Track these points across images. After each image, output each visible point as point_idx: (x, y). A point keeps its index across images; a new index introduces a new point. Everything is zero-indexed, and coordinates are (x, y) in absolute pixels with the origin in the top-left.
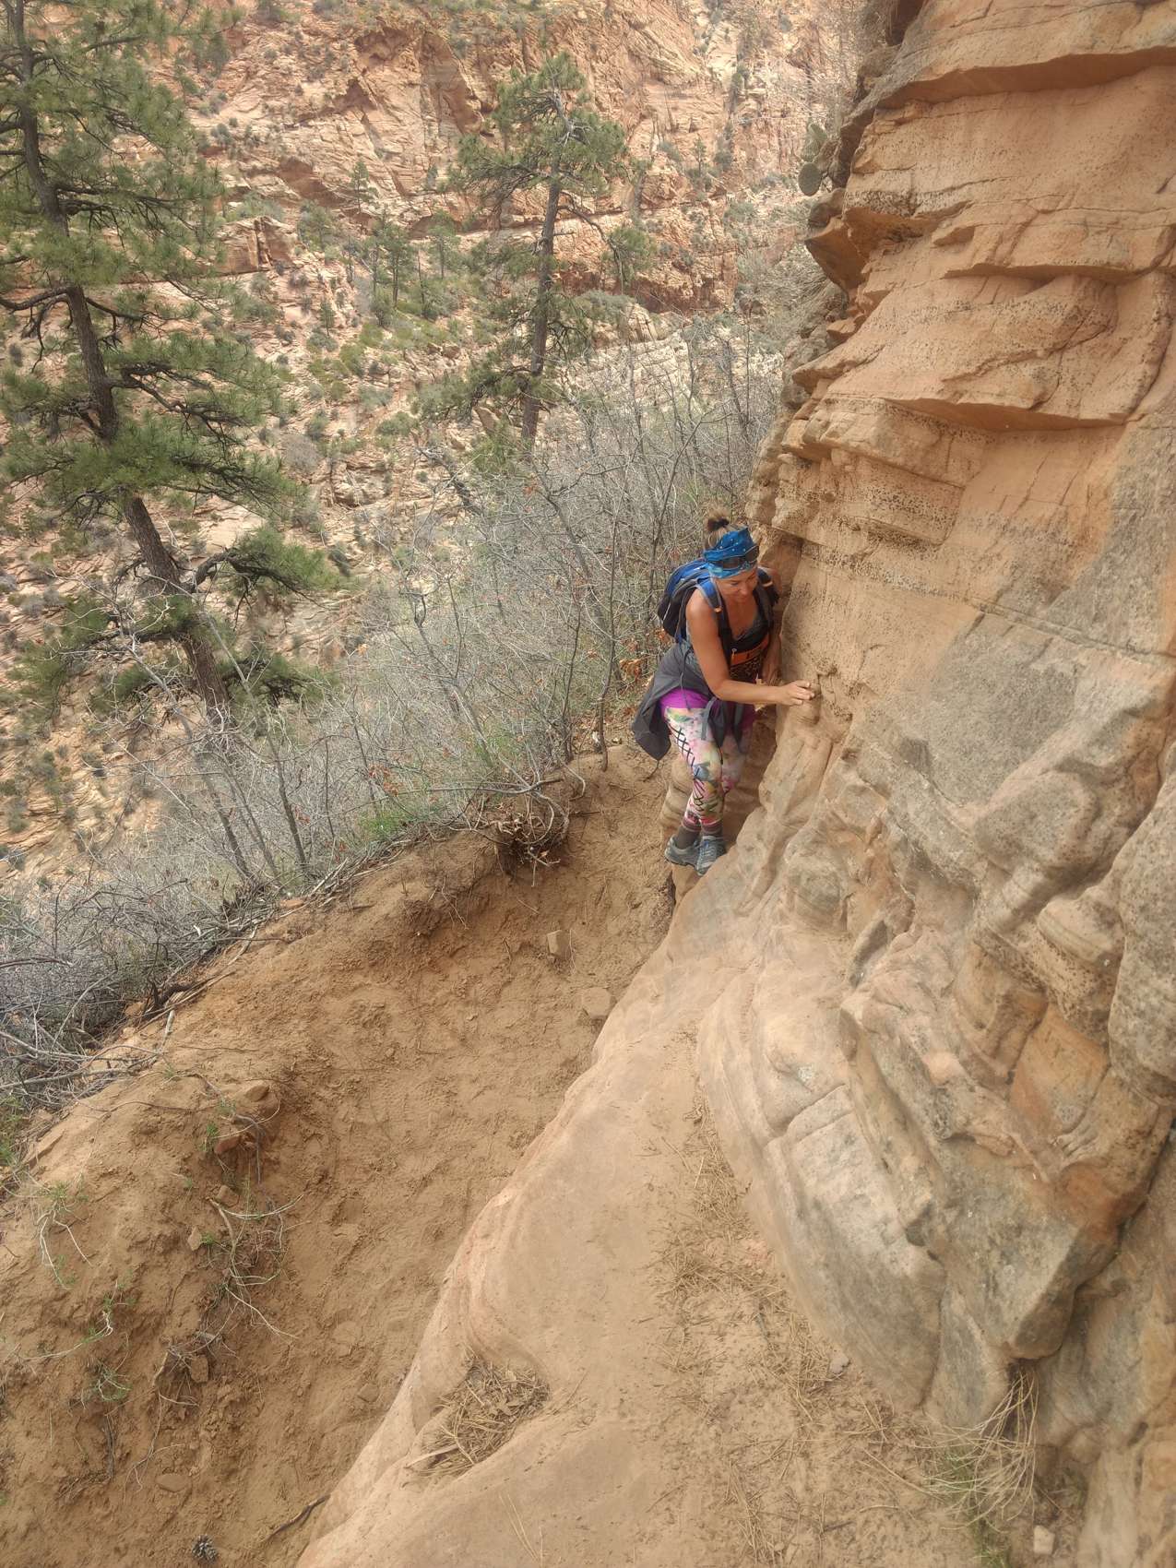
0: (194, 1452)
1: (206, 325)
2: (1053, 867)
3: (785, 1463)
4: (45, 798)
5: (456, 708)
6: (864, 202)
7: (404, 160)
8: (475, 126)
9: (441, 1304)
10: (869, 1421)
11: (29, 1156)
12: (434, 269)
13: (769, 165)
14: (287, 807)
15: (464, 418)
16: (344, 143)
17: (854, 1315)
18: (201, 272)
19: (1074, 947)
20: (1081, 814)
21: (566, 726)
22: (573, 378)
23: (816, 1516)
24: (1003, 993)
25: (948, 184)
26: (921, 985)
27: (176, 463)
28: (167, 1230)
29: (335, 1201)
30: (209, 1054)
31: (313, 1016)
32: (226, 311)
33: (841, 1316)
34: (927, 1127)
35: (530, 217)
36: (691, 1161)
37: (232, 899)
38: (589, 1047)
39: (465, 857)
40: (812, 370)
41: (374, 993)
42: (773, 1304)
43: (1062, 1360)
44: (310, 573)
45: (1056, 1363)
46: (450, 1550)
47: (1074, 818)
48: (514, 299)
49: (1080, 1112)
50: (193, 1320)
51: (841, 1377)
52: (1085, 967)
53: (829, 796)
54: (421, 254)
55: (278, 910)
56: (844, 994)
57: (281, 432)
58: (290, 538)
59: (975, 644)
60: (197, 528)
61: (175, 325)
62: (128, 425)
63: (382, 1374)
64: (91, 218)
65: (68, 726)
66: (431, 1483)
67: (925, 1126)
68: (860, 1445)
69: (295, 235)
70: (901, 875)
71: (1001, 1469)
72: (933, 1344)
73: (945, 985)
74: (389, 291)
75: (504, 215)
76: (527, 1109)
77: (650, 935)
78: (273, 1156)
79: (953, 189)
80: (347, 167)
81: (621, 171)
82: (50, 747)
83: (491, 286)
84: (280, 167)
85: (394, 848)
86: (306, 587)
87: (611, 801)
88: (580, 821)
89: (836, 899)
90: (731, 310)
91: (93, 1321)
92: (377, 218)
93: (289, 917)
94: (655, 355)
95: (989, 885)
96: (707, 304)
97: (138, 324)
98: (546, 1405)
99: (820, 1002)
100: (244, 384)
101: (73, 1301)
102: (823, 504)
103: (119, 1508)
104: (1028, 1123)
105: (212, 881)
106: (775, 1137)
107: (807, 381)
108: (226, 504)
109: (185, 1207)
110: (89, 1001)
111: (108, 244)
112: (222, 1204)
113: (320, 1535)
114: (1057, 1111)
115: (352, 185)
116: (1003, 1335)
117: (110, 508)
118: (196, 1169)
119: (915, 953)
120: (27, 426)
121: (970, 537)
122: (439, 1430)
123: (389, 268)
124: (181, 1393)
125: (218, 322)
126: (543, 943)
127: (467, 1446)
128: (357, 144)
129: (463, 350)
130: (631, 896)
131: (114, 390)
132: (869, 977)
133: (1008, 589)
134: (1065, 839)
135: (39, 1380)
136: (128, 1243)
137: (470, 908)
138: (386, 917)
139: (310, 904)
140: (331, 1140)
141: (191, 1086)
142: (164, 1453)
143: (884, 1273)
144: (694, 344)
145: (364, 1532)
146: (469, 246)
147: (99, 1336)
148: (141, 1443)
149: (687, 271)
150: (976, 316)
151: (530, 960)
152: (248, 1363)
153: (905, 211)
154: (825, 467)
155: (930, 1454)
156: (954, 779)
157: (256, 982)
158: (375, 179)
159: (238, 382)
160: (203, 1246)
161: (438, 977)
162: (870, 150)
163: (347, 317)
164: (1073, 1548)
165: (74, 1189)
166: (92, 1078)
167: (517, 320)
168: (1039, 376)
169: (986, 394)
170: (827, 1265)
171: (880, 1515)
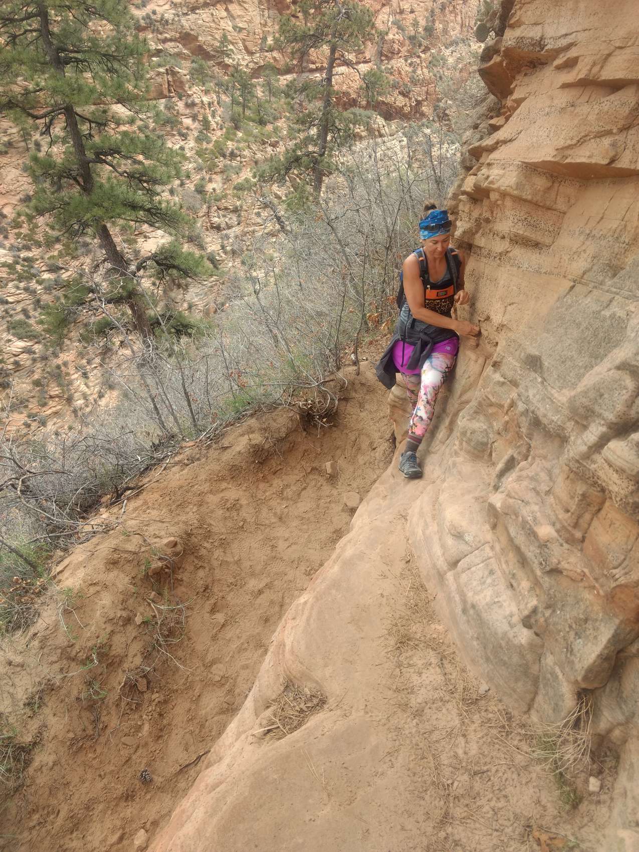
0: (140, 726)
1: (140, 129)
2: (612, 423)
3: (453, 739)
4: (57, 389)
5: (277, 341)
6: (514, 44)
7: (249, 32)
8: (288, 12)
9: (269, 653)
10: (499, 719)
11: (53, 574)
12: (265, 96)
13: (455, 32)
14: (186, 393)
15: (281, 181)
16: (216, 23)
17: (493, 664)
18: (136, 98)
19: (624, 467)
20: (630, 393)
21: (337, 350)
22: (343, 158)
23: (469, 767)
24: (581, 493)
25: (564, 32)
26: (534, 489)
27: (125, 205)
28: (125, 614)
29: (212, 601)
30: (145, 523)
31: (200, 504)
32: (151, 121)
33: (486, 665)
34: (536, 566)
35: (319, 65)
36: (404, 583)
37: (157, 442)
38: (347, 524)
39: (282, 421)
40: (479, 147)
41: (233, 493)
42: (449, 658)
43: (608, 689)
44: (197, 267)
45: (604, 691)
46: (275, 777)
47: (625, 396)
48: (310, 113)
49: (623, 557)
50: (138, 660)
51: (484, 697)
52: (629, 478)
53: (484, 387)
54: (258, 88)
55: (182, 448)
56: (490, 495)
57: (180, 189)
58: (186, 248)
59: (569, 301)
60: (136, 242)
61: (123, 128)
62: (98, 184)
63: (237, 691)
64: (77, 66)
65: (68, 350)
66: (265, 743)
67: (535, 565)
68: (494, 732)
69: (188, 77)
70: (524, 430)
71: (572, 746)
72: (536, 681)
73: (548, 489)
74: (240, 109)
75: (304, 64)
76: (314, 555)
77: (381, 464)
78: (179, 577)
79: (566, 35)
80: (217, 36)
81: (371, 36)
82: (59, 361)
83: (296, 106)
84: (180, 37)
85: (243, 416)
86: (196, 275)
87: (361, 392)
88: (344, 403)
89: (486, 444)
90: (431, 119)
91: (87, 658)
92: (234, 66)
93: (188, 452)
94: (388, 144)
95: (575, 433)
96: (418, 115)
97: (103, 127)
98: (326, 706)
99: (477, 499)
100: (162, 161)
101: (77, 648)
102: (484, 224)
103: (101, 754)
104: (593, 564)
105: (146, 432)
106: (450, 570)
107: (477, 153)
108: (152, 229)
109: (133, 602)
110: (82, 494)
111: (87, 82)
112: (153, 601)
113: (207, 767)
114: (610, 557)
115: (220, 47)
116: (575, 676)
117: (90, 231)
118: (139, 583)
119: (531, 472)
120: (44, 185)
121: (568, 241)
122: (269, 717)
123: (240, 96)
124: (133, 697)
125: (147, 127)
126: (323, 468)
127: (284, 725)
128: (222, 23)
129: (281, 143)
130: (371, 443)
131: (91, 165)
132: (504, 485)
133: (589, 270)
134: (620, 407)
135: (60, 688)
136: (104, 619)
137: (284, 448)
138: (239, 453)
139: (198, 446)
140: (210, 570)
141: (136, 540)
142: (125, 727)
143: (510, 643)
144: (410, 139)
145: (230, 766)
146: (285, 82)
147: (90, 666)
148: (113, 721)
149: (407, 96)
150: (578, 110)
151: (316, 477)
152: (167, 683)
153: (538, 49)
154: (486, 202)
155: (532, 737)
156: (556, 376)
157: (170, 486)
158: (233, 44)
159: (158, 160)
160: (143, 622)
161: (267, 485)
162: (518, 13)
163: (217, 124)
164: (611, 789)
165: (76, 591)
166: (84, 534)
167: (311, 125)
168: (614, 145)
169: (581, 156)
170: (478, 638)
171: (504, 767)
